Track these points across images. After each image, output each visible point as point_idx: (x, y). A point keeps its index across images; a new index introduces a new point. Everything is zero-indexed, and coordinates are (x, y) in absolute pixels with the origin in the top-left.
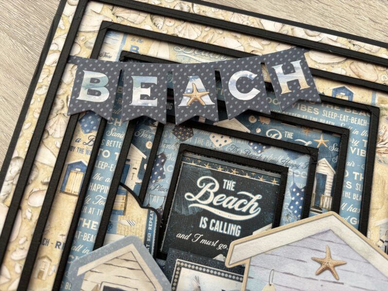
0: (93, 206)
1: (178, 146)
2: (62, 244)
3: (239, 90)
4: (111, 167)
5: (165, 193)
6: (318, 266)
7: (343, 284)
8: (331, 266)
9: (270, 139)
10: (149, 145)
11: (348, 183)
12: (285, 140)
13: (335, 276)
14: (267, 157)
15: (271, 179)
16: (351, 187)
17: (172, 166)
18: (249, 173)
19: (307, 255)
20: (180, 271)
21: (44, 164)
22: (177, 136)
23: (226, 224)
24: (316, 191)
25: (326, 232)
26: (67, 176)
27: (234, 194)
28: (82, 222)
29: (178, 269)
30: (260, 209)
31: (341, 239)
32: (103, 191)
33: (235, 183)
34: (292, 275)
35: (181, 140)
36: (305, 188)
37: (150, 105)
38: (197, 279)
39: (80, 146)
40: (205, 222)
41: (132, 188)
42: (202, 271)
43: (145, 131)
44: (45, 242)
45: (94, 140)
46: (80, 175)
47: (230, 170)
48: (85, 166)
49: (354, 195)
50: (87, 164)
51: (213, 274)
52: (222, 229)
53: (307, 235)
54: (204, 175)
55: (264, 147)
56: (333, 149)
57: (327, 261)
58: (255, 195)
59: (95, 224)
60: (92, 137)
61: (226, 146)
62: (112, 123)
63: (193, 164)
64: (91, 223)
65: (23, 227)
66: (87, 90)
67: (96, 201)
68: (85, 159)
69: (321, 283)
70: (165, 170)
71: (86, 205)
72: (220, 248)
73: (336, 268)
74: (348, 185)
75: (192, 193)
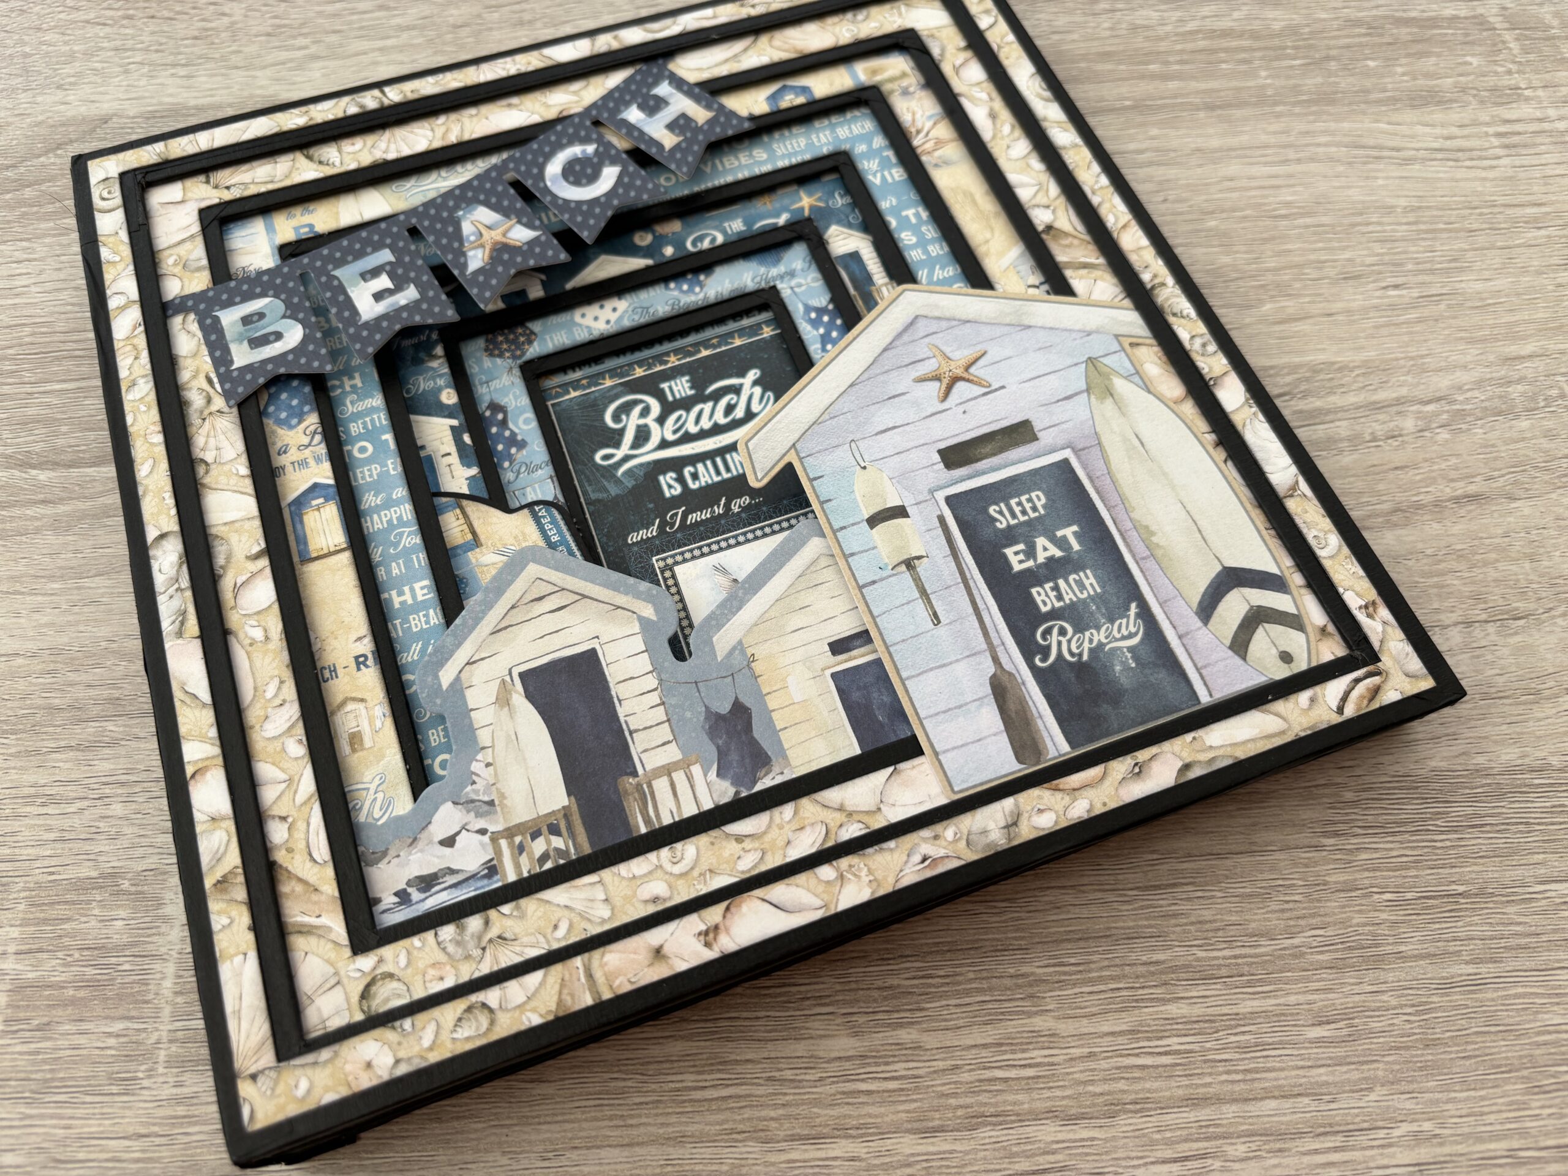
0: (396, 558)
1: (517, 372)
2: (370, 656)
3: (577, 183)
4: (391, 466)
5: (549, 470)
6: (937, 384)
7: (1003, 387)
8: (959, 372)
9: (701, 253)
10: (449, 397)
11: (903, 235)
12: (734, 238)
13: (979, 384)
14: (719, 289)
15: (756, 329)
16: (914, 240)
17: (530, 415)
18: (706, 344)
19: (903, 381)
20: (674, 577)
21: (233, 522)
22: (501, 356)
23: (719, 460)
24: (856, 288)
25: (912, 323)
26: (298, 526)
27: (700, 397)
28: (390, 600)
29: (668, 574)
30: (770, 394)
31: (948, 319)
32: (400, 518)
33: (687, 378)
34: (895, 428)
35: (514, 357)
36: (832, 300)
37: (403, 302)
38: (721, 570)
39: (294, 459)
40: (672, 483)
41: (465, 490)
42: (721, 549)
43: (421, 378)
44: (327, 674)
45: (320, 430)
46: (328, 508)
47: (660, 359)
48: (329, 486)
49: (930, 248)
50: (331, 482)
51: (748, 541)
52: (718, 473)
53: (878, 350)
54: (612, 401)
55: (702, 277)
56: (840, 201)
57: (946, 369)
58: (742, 374)
59: (422, 588)
60: (312, 428)
61: (621, 318)
62: (339, 391)
63: (574, 394)
64: (412, 590)
65: (258, 663)
66: (246, 343)
67: (396, 545)
68: (323, 473)
69: (961, 409)
70: (516, 430)
71: (379, 564)
72: (736, 509)
73: (972, 370)
74: (906, 238)
75: (608, 446)
